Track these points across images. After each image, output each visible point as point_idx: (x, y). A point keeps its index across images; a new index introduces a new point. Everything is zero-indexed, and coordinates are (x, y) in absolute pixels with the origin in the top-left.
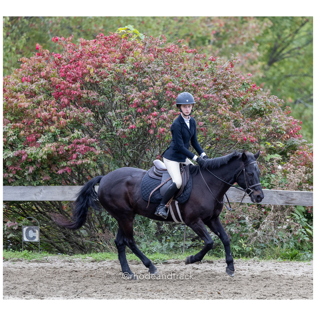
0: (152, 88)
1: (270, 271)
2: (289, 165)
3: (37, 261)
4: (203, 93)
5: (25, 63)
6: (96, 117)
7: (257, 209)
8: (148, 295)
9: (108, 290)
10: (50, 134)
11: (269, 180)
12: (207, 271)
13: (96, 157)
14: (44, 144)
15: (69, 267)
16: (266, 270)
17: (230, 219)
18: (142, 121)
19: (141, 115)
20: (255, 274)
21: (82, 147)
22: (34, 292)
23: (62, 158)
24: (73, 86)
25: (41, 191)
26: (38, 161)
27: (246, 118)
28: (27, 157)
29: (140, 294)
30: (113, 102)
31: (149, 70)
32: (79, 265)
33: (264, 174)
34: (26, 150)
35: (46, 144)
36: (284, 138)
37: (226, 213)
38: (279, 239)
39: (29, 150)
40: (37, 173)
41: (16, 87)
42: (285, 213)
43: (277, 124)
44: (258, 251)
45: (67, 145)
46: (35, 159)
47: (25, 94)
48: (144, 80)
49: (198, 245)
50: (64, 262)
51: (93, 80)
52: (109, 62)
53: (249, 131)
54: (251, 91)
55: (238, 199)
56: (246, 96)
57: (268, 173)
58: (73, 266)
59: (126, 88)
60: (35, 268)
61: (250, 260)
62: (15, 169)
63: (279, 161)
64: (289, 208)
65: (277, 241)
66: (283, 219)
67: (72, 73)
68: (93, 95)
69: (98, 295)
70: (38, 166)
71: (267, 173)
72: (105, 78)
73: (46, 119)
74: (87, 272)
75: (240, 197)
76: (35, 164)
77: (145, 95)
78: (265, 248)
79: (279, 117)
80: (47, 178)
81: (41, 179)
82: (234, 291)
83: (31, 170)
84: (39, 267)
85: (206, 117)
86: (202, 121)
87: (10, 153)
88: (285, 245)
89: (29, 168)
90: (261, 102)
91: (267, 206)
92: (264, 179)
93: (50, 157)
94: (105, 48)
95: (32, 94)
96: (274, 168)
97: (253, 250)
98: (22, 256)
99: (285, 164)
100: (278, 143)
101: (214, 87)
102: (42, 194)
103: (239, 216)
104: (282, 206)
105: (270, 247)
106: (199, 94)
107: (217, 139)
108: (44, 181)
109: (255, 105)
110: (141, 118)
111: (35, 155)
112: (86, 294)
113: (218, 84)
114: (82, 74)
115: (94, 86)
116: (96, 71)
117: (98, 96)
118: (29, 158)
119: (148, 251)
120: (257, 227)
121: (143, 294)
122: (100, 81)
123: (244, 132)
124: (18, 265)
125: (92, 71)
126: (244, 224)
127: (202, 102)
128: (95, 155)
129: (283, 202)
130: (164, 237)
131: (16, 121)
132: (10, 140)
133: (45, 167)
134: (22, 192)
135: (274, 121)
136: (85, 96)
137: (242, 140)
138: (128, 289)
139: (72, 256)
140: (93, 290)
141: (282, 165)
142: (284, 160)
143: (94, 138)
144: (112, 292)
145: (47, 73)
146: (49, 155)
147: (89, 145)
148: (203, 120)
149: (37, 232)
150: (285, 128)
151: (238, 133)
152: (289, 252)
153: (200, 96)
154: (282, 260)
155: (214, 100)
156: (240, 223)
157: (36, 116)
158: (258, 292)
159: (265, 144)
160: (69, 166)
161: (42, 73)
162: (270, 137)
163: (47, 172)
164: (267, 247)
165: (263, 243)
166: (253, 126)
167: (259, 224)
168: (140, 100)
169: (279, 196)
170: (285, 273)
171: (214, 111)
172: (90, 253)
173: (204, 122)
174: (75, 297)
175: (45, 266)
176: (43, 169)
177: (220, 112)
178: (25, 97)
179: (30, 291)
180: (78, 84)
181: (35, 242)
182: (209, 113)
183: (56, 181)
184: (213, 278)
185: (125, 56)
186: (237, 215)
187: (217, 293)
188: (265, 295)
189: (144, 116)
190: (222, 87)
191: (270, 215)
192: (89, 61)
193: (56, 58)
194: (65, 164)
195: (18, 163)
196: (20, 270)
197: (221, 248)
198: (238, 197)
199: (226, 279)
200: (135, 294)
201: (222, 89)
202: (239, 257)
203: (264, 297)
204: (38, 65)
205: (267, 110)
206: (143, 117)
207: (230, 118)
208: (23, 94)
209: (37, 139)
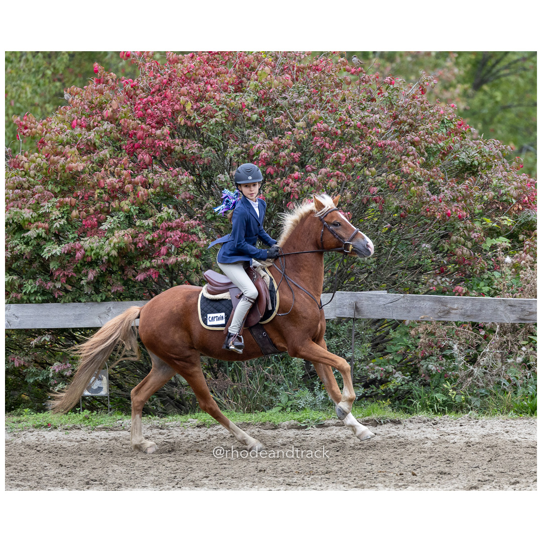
0: (290, 132)
1: (497, 434)
2: (523, 255)
3: (105, 429)
4: (375, 139)
5: (77, 97)
6: (198, 184)
7: (473, 330)
8: (295, 480)
9: (227, 474)
10: (121, 214)
11: (490, 282)
12: (391, 438)
13: (200, 250)
14: (111, 230)
15: (160, 436)
16: (490, 432)
17: (427, 349)
18: (276, 189)
19: (272, 178)
20: (472, 439)
21: (175, 235)
22: (104, 481)
23: (142, 254)
24: (158, 132)
25: (110, 309)
26: (102, 261)
27: (449, 178)
28: (84, 255)
29: (281, 479)
30: (225, 157)
31: (285, 102)
32: (176, 434)
33: (482, 272)
34: (82, 243)
35: (116, 232)
36: (513, 210)
37: (421, 340)
38: (509, 381)
39: (88, 242)
40: (101, 281)
41: (62, 137)
42: (519, 337)
43: (501, 187)
44: (477, 402)
45: (151, 233)
46: (98, 257)
47: (78, 149)
48: (276, 120)
49: (374, 393)
50: (151, 428)
51: (192, 121)
52: (217, 90)
53: (454, 200)
54: (456, 133)
55: (439, 314)
56: (447, 142)
57: (489, 270)
58: (166, 435)
59: (246, 133)
60: (102, 440)
61: (463, 417)
62: (64, 275)
63: (506, 249)
64: (526, 327)
65: (507, 384)
66: (516, 347)
67: (156, 110)
68: (192, 147)
69: (210, 482)
70: (104, 269)
71: (486, 271)
72: (212, 117)
73: (114, 189)
74: (190, 445)
75: (444, 311)
76: (97, 265)
77: (278, 145)
78: (487, 396)
79: (504, 175)
80: (119, 289)
81: (109, 290)
82: (438, 469)
83: (91, 275)
84: (110, 437)
85: (381, 178)
86: (376, 186)
87: (56, 248)
88: (520, 390)
89: (87, 272)
90: (473, 151)
91: (488, 326)
92: (482, 280)
93: (122, 254)
94: (210, 68)
95: (90, 148)
96: (498, 261)
97: (467, 401)
98: (80, 420)
99: (517, 254)
100: (503, 220)
101: (393, 128)
102: (110, 315)
103: (443, 343)
104: (513, 325)
105: (495, 395)
106: (368, 140)
107: (401, 216)
108: (113, 294)
109: (463, 156)
110: (273, 183)
111: (98, 250)
112: (192, 481)
113: (400, 123)
114: (173, 113)
115: (192, 131)
116: (195, 107)
117: (200, 149)
118: (88, 256)
119: (291, 406)
120: (473, 361)
121: (286, 478)
122: (203, 123)
123: (447, 202)
124: (73, 436)
125: (188, 107)
126: (451, 357)
127: (374, 153)
128: (197, 247)
129: (516, 318)
130: (317, 383)
131: (63, 194)
132: (54, 226)
133: (115, 269)
134: (78, 313)
135: (496, 183)
136: (178, 148)
137: (443, 216)
138: (260, 471)
139: (164, 419)
140: (202, 474)
141: (512, 257)
142: (514, 247)
143: (195, 220)
144: (235, 476)
145: (113, 111)
146: (121, 249)
147: (187, 231)
148: (378, 184)
149: (105, 379)
150: (514, 193)
151: (437, 204)
152: (527, 402)
153: (370, 144)
154: (517, 416)
155: (395, 150)
156: (444, 356)
157: (98, 185)
158: (479, 471)
159: (482, 222)
160: (154, 267)
161: (105, 113)
162: (489, 210)
163: (119, 278)
164: (491, 394)
165: (483, 387)
166: (460, 192)
167: (476, 356)
168: (270, 153)
169: (509, 307)
170: (522, 436)
171: (395, 168)
172: (194, 412)
173: (378, 188)
174: (173, 487)
175: (119, 436)
176: (111, 272)
177: (405, 170)
178: (77, 153)
179: (96, 479)
180: (166, 130)
181: (100, 397)
182: (386, 171)
183: (133, 293)
184: (401, 448)
185: (244, 79)
186: (438, 341)
187: (410, 474)
188: (491, 475)
189: (279, 179)
190: (407, 128)
191: (494, 340)
192: (184, 89)
193: (128, 87)
194: (148, 265)
195: (69, 265)
196: (77, 443)
197: (413, 398)
198: (440, 312)
199: (423, 450)
200: (273, 478)
201: (407, 132)
202: (444, 412)
203: (490, 478)
204: (97, 99)
205: (484, 164)
206: (276, 182)
207: (422, 179)
208: (75, 149)
209: (100, 224)
